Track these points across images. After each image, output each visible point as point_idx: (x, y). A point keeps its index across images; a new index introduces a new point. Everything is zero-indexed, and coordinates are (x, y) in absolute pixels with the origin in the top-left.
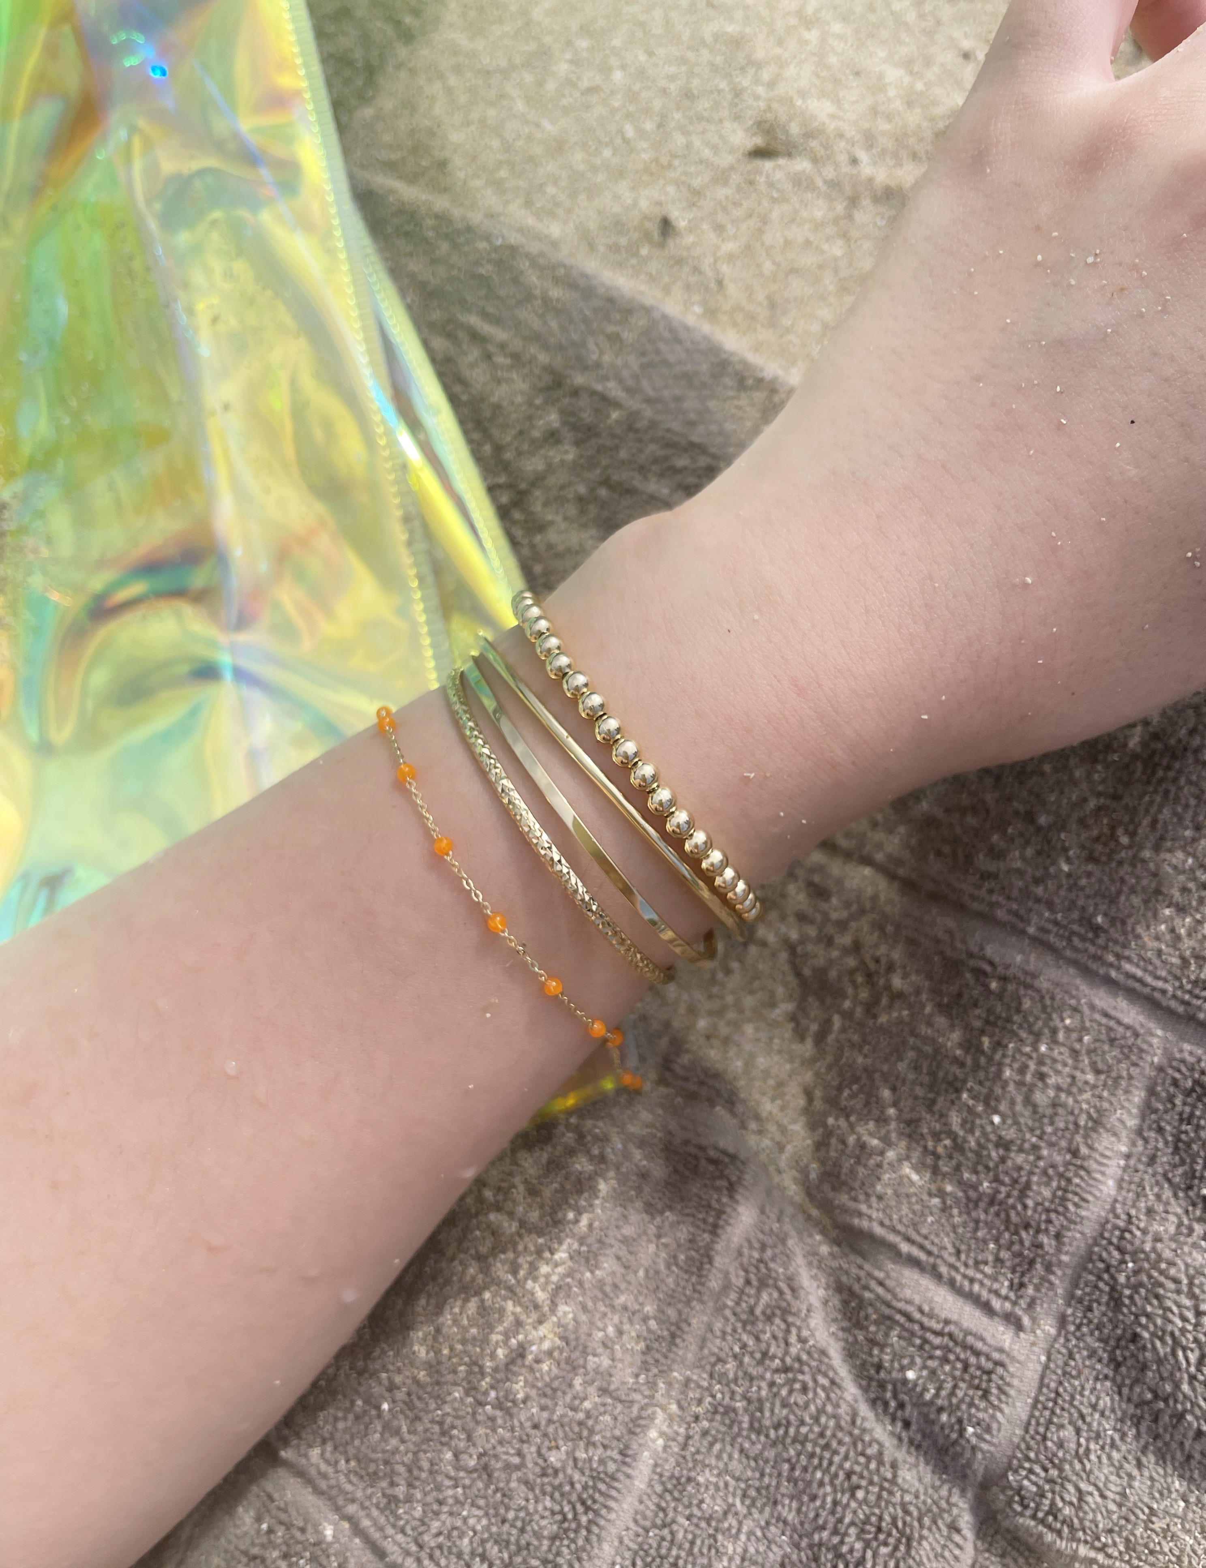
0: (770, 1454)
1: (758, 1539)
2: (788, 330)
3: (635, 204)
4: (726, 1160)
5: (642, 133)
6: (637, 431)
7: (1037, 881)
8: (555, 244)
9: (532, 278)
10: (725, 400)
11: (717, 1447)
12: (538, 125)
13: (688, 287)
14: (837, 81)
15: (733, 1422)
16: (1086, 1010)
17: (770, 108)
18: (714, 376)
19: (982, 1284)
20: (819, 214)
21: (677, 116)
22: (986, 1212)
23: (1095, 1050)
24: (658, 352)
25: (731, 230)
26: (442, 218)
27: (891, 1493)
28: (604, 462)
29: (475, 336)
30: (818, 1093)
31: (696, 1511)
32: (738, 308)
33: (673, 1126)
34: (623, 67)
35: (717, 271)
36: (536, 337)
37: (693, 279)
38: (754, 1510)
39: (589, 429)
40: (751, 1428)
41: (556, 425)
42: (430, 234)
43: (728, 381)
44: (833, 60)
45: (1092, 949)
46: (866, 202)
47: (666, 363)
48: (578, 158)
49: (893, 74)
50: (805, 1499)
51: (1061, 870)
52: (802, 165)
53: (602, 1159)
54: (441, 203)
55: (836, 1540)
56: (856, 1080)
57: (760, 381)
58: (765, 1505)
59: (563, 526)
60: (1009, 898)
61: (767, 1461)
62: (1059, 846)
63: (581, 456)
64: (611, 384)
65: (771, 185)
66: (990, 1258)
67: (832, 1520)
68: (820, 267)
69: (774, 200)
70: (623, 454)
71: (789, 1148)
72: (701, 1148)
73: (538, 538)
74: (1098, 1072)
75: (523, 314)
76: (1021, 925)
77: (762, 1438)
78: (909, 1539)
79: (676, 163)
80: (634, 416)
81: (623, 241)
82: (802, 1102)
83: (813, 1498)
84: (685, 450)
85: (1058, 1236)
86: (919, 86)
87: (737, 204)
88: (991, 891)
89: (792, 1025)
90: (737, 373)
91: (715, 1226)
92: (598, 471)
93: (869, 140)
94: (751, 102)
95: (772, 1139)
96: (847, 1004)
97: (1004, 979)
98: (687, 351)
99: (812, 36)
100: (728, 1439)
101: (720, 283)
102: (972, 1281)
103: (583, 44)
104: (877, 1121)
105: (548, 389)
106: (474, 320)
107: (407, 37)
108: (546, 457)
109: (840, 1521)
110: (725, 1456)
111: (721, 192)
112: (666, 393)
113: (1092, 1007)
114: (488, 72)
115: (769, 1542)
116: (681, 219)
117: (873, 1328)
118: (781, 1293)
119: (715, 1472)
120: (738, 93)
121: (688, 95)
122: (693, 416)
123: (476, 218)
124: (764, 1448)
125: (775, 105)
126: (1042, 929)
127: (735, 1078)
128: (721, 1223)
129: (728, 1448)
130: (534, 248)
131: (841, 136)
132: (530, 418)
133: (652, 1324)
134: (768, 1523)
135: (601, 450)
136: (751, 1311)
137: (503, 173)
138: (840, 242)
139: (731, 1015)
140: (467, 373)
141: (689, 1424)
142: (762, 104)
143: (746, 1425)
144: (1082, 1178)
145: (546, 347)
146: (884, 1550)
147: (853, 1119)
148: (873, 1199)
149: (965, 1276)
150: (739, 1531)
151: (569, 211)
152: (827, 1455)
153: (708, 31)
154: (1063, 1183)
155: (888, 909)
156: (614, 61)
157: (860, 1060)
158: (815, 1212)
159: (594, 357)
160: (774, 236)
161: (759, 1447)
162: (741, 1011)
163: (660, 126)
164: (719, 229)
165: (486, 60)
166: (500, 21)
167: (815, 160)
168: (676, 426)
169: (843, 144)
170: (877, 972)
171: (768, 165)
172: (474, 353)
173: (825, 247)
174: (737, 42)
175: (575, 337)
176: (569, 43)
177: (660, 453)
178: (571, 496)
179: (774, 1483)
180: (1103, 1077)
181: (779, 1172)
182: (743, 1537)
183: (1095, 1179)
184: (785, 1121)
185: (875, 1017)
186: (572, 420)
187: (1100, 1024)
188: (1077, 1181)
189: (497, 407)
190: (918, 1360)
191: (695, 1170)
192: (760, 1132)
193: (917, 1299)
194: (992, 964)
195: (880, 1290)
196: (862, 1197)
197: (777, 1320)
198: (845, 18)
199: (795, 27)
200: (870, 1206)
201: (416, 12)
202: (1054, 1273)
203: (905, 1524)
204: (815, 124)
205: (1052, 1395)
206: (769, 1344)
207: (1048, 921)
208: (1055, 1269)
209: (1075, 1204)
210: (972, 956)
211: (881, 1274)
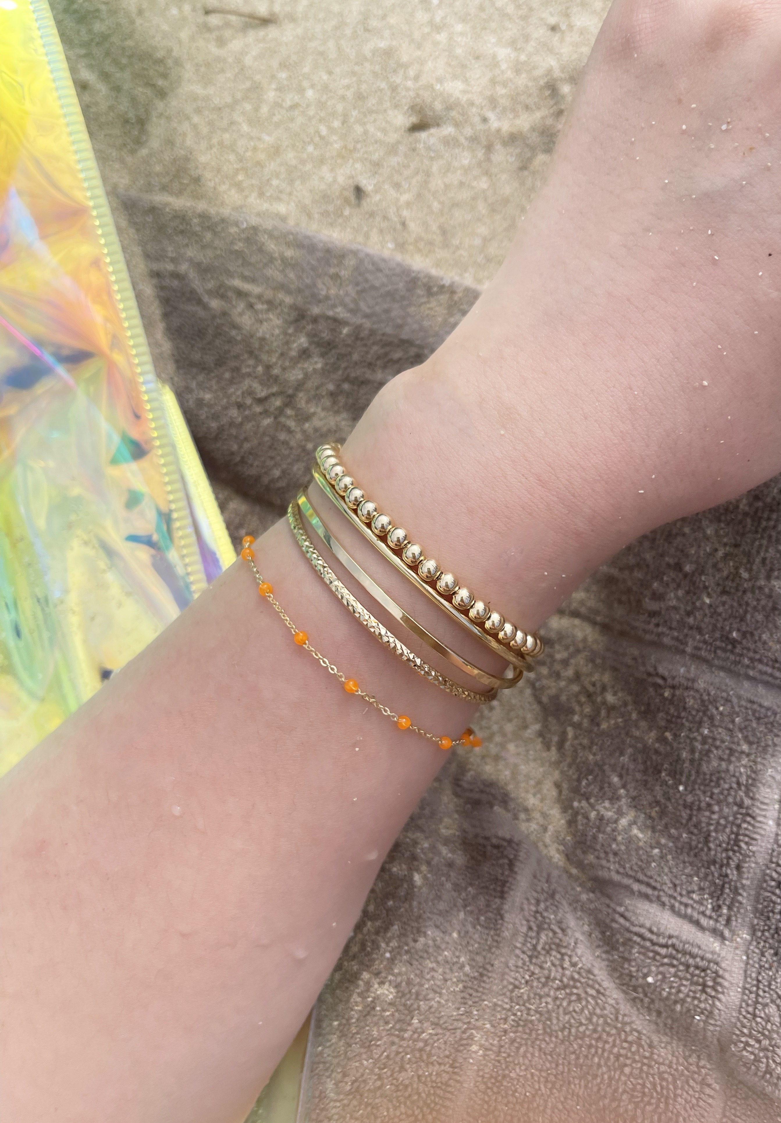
0: (561, 1049)
1: (560, 1111)
2: (458, 248)
3: (335, 181)
4: (505, 844)
5: (332, 130)
6: (362, 339)
7: (689, 614)
8: (284, 219)
9: (271, 246)
10: (420, 306)
11: (522, 1050)
12: (259, 139)
13: (381, 231)
14: (464, 66)
15: (531, 1031)
16: (735, 700)
17: (418, 95)
18: (408, 290)
19: (692, 907)
20: (466, 162)
21: (355, 113)
22: (688, 855)
23: (746, 727)
24: (367, 281)
25: (405, 185)
26: (204, 217)
27: (650, 1066)
28: (343, 365)
29: (240, 294)
30: (565, 786)
31: (511, 1099)
32: (419, 239)
33: (466, 825)
34: (313, 86)
35: (400, 216)
36: (282, 287)
37: (384, 225)
38: (555, 1091)
39: (329, 344)
40: (545, 1032)
41: (306, 345)
42: (198, 229)
43: (420, 292)
44: (459, 51)
45: (732, 657)
46: (498, 147)
47: (373, 288)
48: (290, 156)
49: (504, 53)
50: (590, 1078)
51: (704, 603)
52: (448, 130)
53: (414, 858)
54: (201, 206)
55: (614, 1105)
56: (590, 772)
57: (442, 287)
58: (561, 1086)
59: (323, 414)
60: (671, 628)
61: (559, 1055)
62: (701, 586)
63: (326, 364)
64: (339, 309)
65: (428, 148)
66: (696, 888)
67: (610, 1091)
68: (474, 199)
69: (432, 159)
70: (356, 357)
71: (551, 828)
72: (487, 838)
73: (307, 425)
74: (750, 743)
75: (270, 272)
76: (681, 647)
77: (554, 1039)
78: (667, 1098)
79: (359, 146)
80: (359, 328)
81: (331, 208)
82: (554, 793)
83: (595, 1077)
84: (398, 346)
85: (738, 867)
86: (523, 58)
87: (407, 167)
88: (657, 625)
89: (540, 739)
90: (425, 285)
91: (502, 892)
92: (340, 372)
93: (493, 102)
94: (404, 93)
95: (538, 823)
96: (576, 718)
97: (673, 687)
98: (387, 276)
99: (442, 37)
100: (529, 1043)
101: (404, 224)
102: (686, 905)
103: (283, 75)
104: (611, 799)
105: (296, 321)
106: (237, 283)
107: (162, 94)
108: (303, 369)
109: (616, 1090)
110: (529, 1055)
111: (394, 161)
112: (378, 309)
113: (739, 697)
114: (220, 109)
115: (568, 1112)
116: (368, 184)
117: (621, 949)
118: (555, 933)
119: (523, 1068)
120: (394, 89)
121: (360, 97)
122: (399, 321)
123: (226, 212)
124: (556, 1047)
125: (421, 92)
126: (697, 648)
127: (506, 784)
128: (506, 889)
129: (531, 1049)
130: (267, 225)
131: (472, 104)
132: (287, 343)
133: (467, 968)
134: (566, 1098)
135: (341, 357)
136: (535, 948)
137: (240, 177)
138: (485, 179)
139: (498, 739)
140: (238, 320)
141: (500, 1037)
142: (412, 94)
143: (540, 1032)
144: (749, 823)
145: (289, 292)
146: (649, 1108)
147: (592, 800)
148: (611, 857)
149: (681, 903)
150: (546, 1107)
151: (290, 194)
152: (600, 1045)
153: (367, 49)
154: (734, 829)
155: (595, 647)
156: (306, 84)
157: (591, 757)
158: (574, 871)
159: (324, 293)
160: (437, 183)
161: (552, 1045)
162: (504, 735)
163: (344, 122)
164: (397, 186)
165: (216, 101)
166: (223, 71)
167: (457, 125)
168: (389, 330)
169: (474, 110)
170: (595, 693)
171: (423, 135)
172: (241, 306)
173: (474, 184)
174: (388, 53)
175: (308, 281)
176: (273, 77)
177: (382, 351)
178: (324, 393)
179: (566, 1070)
180: (755, 746)
181: (546, 846)
182: (549, 1111)
183: (760, 822)
184: (545, 809)
185: (598, 725)
186: (316, 339)
187: (747, 708)
188: (745, 825)
189: (263, 339)
190: (653, 969)
191: (484, 855)
192: (528, 820)
193: (648, 924)
194: (664, 678)
195: (621, 920)
196: (602, 855)
197: (554, 953)
198: (464, 20)
199: (428, 34)
200: (608, 861)
201: (165, 76)
202: (740, 895)
203: (662, 1088)
204: (452, 100)
205: (755, 982)
206: (550, 971)
207: (699, 641)
208: (741, 891)
209: (747, 843)
210: (649, 674)
211: (622, 909)
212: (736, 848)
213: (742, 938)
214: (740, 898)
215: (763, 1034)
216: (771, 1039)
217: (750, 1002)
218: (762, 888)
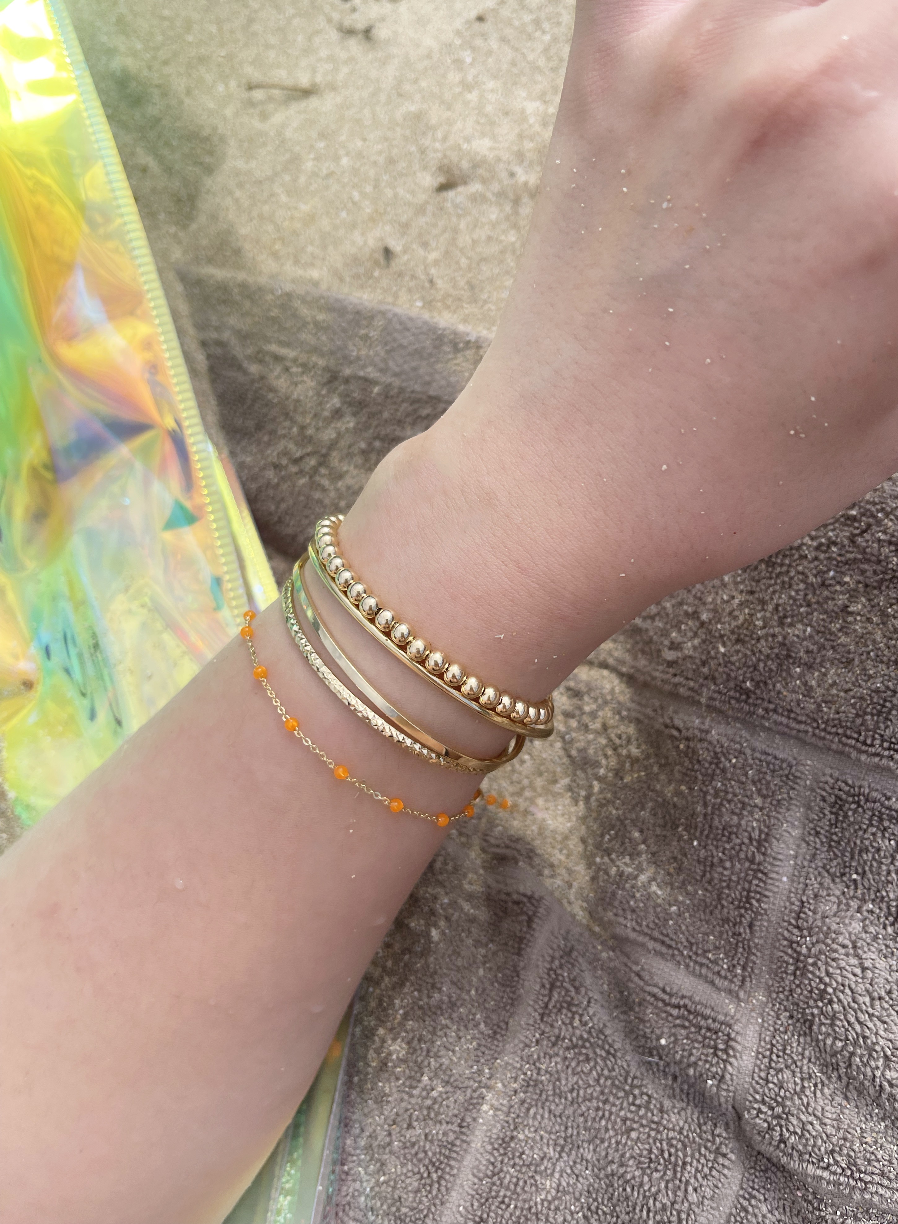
0: (570, 1111)
1: (569, 1175)
2: (485, 302)
3: (365, 243)
4: (525, 900)
5: (363, 194)
6: (392, 397)
7: (704, 663)
8: (316, 284)
9: (305, 312)
10: (447, 362)
11: (532, 1111)
12: (296, 209)
13: (410, 290)
14: (492, 123)
15: (541, 1091)
16: (748, 752)
17: (445, 156)
18: (435, 347)
19: (708, 967)
20: (494, 217)
21: (386, 177)
22: (704, 912)
23: (760, 781)
24: (395, 340)
25: (433, 244)
26: (243, 286)
27: (658, 1132)
28: (375, 423)
29: (277, 358)
30: (590, 841)
31: (517, 1160)
32: (448, 295)
33: (491, 881)
34: (347, 154)
35: (428, 274)
36: (315, 350)
37: (412, 284)
38: (564, 1155)
39: (360, 403)
40: (554, 1094)
41: (338, 405)
42: (238, 298)
43: (447, 348)
44: (489, 109)
45: (746, 708)
46: (525, 199)
47: (401, 346)
48: (325, 223)
49: (532, 107)
50: (598, 1142)
51: (718, 652)
52: (475, 187)
53: (433, 913)
54: (241, 276)
55: (622, 1170)
56: (613, 827)
57: (469, 342)
58: (571, 1150)
59: (355, 472)
60: (687, 679)
61: (568, 1117)
62: (717, 634)
63: (358, 423)
64: (369, 369)
65: (456, 206)
66: (711, 948)
67: (617, 1155)
68: (503, 252)
69: (459, 216)
70: (386, 415)
71: (575, 885)
72: (508, 894)
73: (340, 484)
74: (764, 797)
75: (304, 336)
76: (697, 698)
77: (563, 1100)
78: (676, 1165)
79: (389, 209)
80: (389, 386)
81: (361, 270)
82: (581, 848)
83: (603, 1141)
84: (427, 403)
85: (751, 926)
87: (435, 225)
88: (675, 675)
89: (569, 794)
90: (451, 342)
91: (520, 949)
92: (371, 431)
93: (520, 156)
94: (432, 155)
95: (563, 880)
96: (602, 771)
97: (688, 739)
98: (414, 334)
99: (473, 96)
100: (539, 1104)
101: (431, 282)
102: (702, 965)
103: (321, 145)
104: (631, 855)
105: (330, 382)
106: (274, 348)
107: (209, 170)
108: (335, 428)
109: (623, 1156)
110: (539, 1117)
111: (422, 221)
112: (406, 367)
113: (754, 750)
114: (261, 182)
115: (577, 1176)
116: (396, 246)
117: (637, 1009)
118: (567, 991)
119: (532, 1129)
120: (423, 151)
121: (391, 161)
122: (427, 378)
123: (262, 280)
124: (565, 1108)
125: (448, 153)
126: (711, 699)
127: (533, 839)
128: (523, 946)
129: (541, 1111)
130: (301, 290)
131: (499, 160)
132: (321, 404)
133: (482, 1026)
134: (575, 1162)
135: (372, 415)
136: (546, 1007)
137: (277, 246)
138: (513, 232)
139: (528, 794)
140: (275, 383)
141: (510, 1096)
142: (439, 155)
143: (550, 1093)
144: (760, 880)
145: (322, 355)
146: (656, 1175)
147: (613, 856)
148: (628, 913)
149: (696, 962)
150: (554, 1170)
151: (324, 259)
152: (607, 1107)
153: (399, 114)
154: (747, 886)
155: (621, 698)
156: (342, 152)
157: (614, 812)
158: (597, 929)
159: (355, 354)
160: (465, 239)
161: (561, 1107)
162: (534, 789)
163: (376, 187)
164: (425, 245)
165: (257, 174)
166: (264, 144)
167: (484, 181)
168: (417, 387)
169: (501, 166)
170: (621, 746)
171: (451, 194)
172: (278, 370)
173: (503, 237)
174: (418, 117)
175: (339, 343)
176: (312, 147)
177: (410, 409)
178: (356, 452)
179: (575, 1133)
180: (769, 800)
181: (570, 903)
182: (557, 1175)
183: (772, 879)
184: (570, 865)
185: (622, 779)
186: (348, 399)
187: (760, 760)
188: (755, 882)
189: (298, 401)
190: (666, 1030)
191: (505, 911)
192: (553, 876)
193: (661, 985)
194: (679, 730)
195: (636, 979)
196: (620, 912)
197: (564, 1011)
198: (495, 77)
199: (460, 94)
200: (626, 918)
201: (211, 153)
202: (754, 954)
203: (670, 1155)
204: (479, 158)
205: (769, 1046)
206: (560, 1029)
207: (715, 692)
208: (754, 951)
209: (758, 901)
210: (667, 726)
211: (636, 968)
212: (748, 906)
213: (757, 1000)
214: (753, 958)
215: (776, 1101)
216: (784, 1106)
217: (762, 1067)
218: (775, 948)
